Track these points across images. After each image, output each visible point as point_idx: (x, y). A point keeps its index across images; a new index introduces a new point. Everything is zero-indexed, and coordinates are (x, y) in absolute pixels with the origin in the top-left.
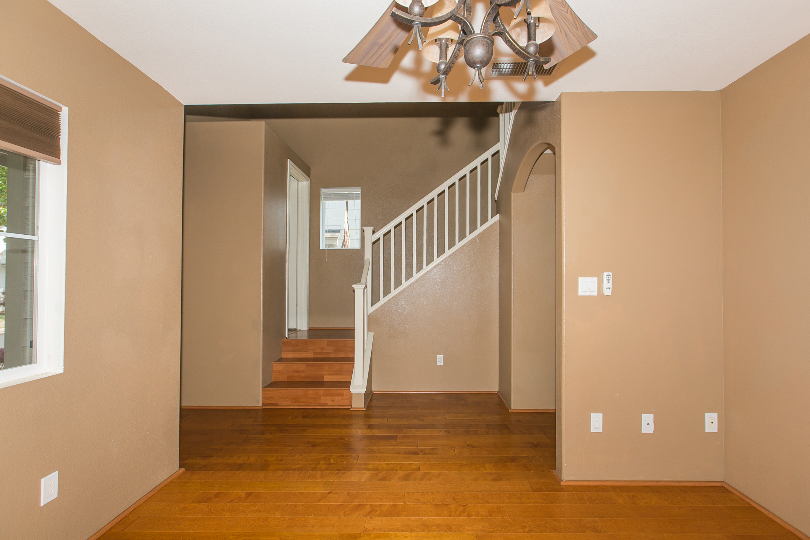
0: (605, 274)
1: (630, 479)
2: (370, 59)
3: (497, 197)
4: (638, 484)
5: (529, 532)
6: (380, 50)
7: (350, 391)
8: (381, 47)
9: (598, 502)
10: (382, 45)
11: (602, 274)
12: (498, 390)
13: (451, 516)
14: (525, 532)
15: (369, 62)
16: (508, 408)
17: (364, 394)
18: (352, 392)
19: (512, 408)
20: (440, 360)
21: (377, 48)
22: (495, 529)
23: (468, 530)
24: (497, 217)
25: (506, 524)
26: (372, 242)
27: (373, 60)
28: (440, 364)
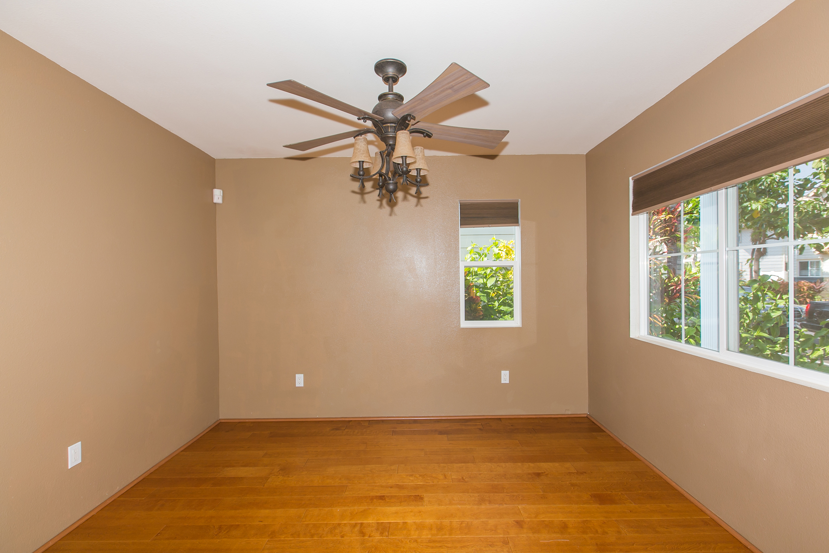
2: (465, 80)
6: (453, 84)
8: (451, 86)
10: (450, 88)
15: (467, 77)
21: (455, 87)
27: (462, 78)
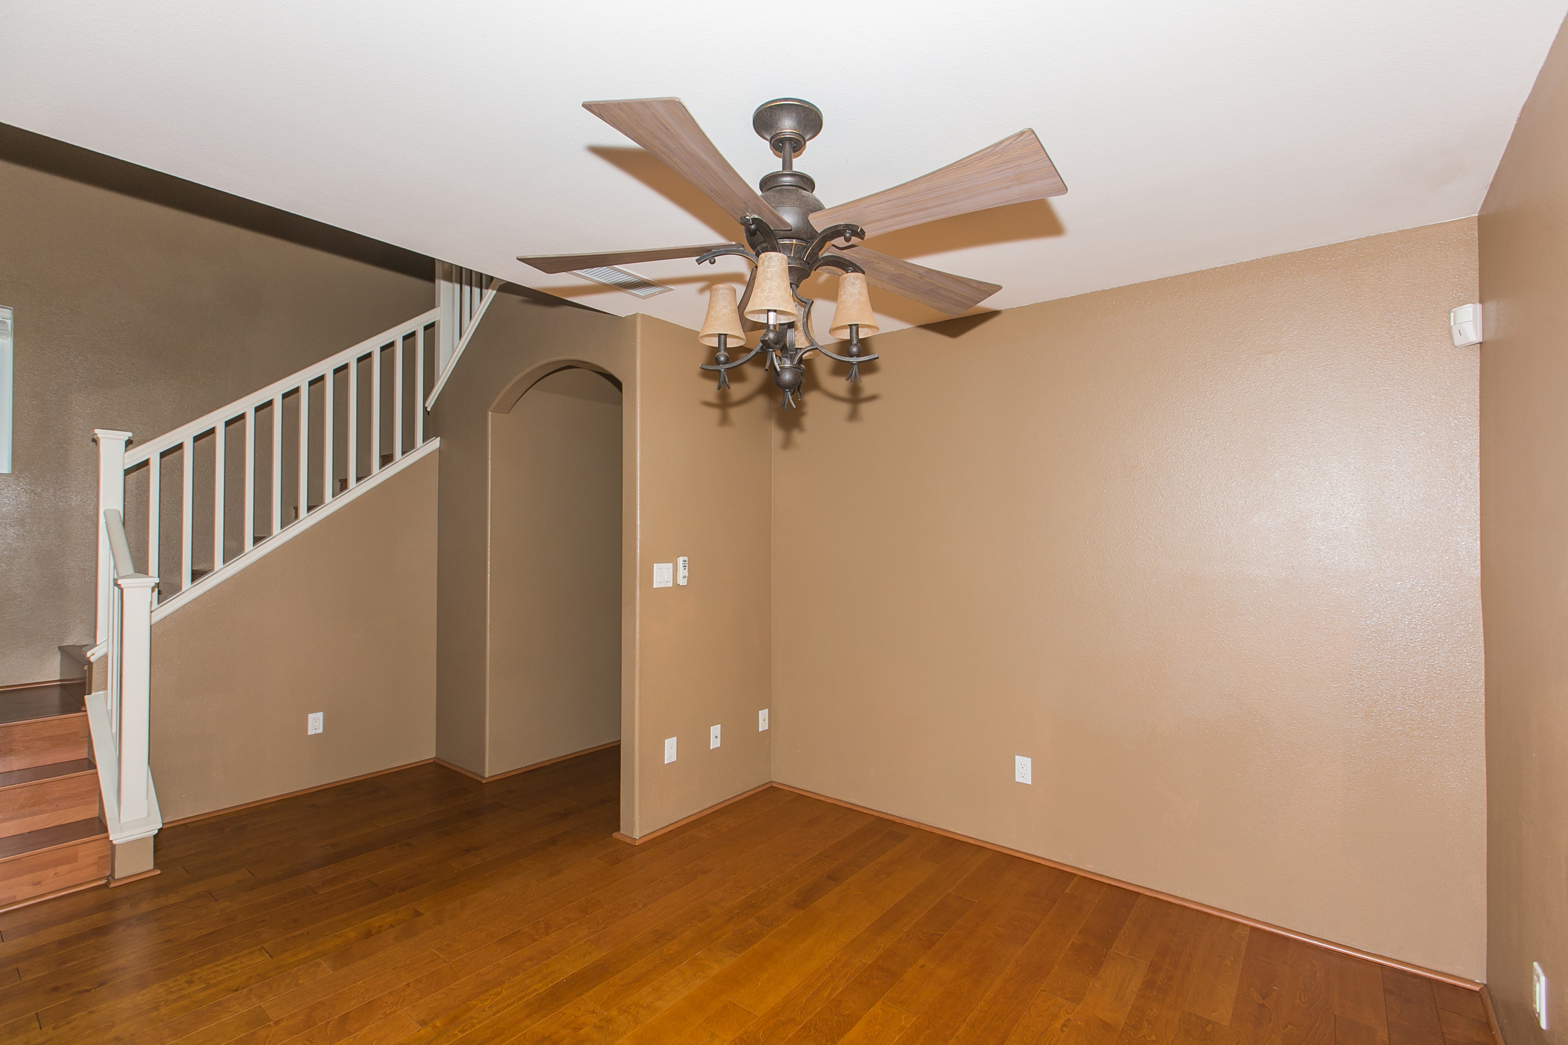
0: (681, 560)
1: (700, 810)
3: (431, 406)
4: (708, 812)
5: (644, 906)
7: (111, 839)
9: (685, 845)
11: (675, 559)
12: (434, 755)
13: (536, 940)
14: (641, 909)
16: (479, 779)
17: (155, 836)
18: (114, 842)
19: (487, 775)
20: (315, 724)
22: (606, 923)
23: (575, 942)
24: (435, 443)
25: (613, 912)
26: (126, 468)
28: (316, 731)
